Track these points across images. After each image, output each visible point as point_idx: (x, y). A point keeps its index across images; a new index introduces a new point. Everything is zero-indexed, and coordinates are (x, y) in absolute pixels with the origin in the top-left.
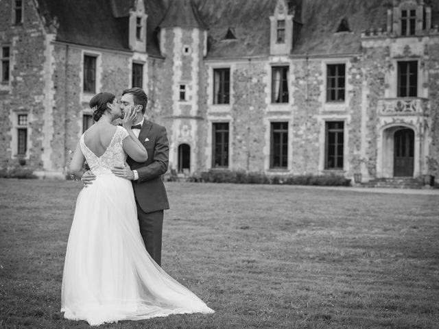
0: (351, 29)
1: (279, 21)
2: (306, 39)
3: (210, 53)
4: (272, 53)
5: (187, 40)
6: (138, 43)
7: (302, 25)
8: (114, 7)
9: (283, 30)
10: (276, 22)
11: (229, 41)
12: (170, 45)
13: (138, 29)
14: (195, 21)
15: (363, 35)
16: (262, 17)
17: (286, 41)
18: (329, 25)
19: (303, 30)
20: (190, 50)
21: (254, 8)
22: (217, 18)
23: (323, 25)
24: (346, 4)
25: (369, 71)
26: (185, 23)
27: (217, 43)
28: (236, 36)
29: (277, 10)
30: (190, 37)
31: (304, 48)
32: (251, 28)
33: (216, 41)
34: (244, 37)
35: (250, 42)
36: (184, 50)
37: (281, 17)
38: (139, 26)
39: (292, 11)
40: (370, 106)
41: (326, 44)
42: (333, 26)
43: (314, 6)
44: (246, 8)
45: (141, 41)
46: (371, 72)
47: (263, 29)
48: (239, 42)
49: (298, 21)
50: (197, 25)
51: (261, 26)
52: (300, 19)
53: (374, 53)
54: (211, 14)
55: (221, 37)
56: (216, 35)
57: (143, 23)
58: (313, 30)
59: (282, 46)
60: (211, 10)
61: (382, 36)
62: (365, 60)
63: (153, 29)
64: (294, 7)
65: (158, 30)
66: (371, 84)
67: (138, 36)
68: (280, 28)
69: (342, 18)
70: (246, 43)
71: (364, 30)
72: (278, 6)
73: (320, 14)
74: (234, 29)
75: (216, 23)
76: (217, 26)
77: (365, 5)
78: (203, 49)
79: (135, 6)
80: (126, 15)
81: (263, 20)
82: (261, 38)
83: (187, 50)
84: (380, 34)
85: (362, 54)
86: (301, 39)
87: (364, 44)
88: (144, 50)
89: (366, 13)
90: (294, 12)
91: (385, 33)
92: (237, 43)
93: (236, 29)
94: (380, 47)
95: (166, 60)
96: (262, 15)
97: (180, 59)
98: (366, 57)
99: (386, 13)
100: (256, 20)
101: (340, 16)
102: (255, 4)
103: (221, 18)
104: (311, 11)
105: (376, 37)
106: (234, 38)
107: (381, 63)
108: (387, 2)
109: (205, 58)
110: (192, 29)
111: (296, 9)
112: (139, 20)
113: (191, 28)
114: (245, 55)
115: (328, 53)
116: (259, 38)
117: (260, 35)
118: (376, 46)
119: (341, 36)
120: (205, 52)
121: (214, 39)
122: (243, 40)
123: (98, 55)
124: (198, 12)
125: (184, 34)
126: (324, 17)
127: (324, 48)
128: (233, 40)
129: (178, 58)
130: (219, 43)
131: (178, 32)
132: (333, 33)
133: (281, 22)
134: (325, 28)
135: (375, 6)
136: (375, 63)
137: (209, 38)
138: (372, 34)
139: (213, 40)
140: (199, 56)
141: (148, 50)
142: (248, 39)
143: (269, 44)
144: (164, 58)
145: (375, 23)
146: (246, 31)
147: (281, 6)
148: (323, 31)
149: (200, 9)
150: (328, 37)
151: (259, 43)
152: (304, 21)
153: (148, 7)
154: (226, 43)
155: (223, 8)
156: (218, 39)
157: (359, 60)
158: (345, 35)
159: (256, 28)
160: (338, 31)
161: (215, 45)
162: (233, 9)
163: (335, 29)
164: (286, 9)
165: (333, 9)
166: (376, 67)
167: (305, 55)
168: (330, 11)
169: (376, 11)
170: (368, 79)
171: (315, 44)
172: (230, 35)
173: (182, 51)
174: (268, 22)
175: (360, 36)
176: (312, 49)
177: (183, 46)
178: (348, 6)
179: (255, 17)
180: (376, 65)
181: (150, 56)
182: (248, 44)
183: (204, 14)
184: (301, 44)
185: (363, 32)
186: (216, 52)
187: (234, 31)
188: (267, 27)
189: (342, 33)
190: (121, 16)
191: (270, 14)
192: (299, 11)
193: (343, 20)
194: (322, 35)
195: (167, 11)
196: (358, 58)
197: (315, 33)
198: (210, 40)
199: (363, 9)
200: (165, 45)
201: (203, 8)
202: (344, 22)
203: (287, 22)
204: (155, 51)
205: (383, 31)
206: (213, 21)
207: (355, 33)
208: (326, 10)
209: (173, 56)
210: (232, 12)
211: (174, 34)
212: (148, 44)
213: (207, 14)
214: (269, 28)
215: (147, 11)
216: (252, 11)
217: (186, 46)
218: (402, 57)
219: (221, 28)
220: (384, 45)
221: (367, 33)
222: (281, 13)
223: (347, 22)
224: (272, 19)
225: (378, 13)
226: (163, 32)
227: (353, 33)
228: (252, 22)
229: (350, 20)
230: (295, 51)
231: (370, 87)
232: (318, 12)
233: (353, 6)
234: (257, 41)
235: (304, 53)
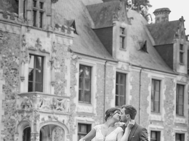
25: (5, 58)
40: (6, 99)
46: (6, 60)
53: (9, 38)
66: (6, 74)
91: (19, 19)
94: (14, 34)
107: (15, 52)
136: (10, 50)
166: (10, 56)
170: (3, 67)
180: (11, 53)
205: (18, 17)
218: (34, 50)
231: (5, 76)
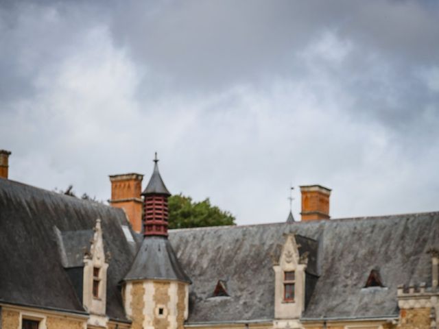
0: (384, 283)
1: (286, 273)
2: (323, 296)
3: (193, 315)
4: (277, 316)
5: (161, 298)
6: (95, 302)
7: (317, 277)
8: (64, 253)
9: (293, 284)
10: (283, 273)
11: (219, 299)
12: (138, 305)
13: (96, 283)
14: (172, 272)
15: (400, 292)
16: (264, 267)
17: (296, 299)
18: (355, 277)
19: (319, 284)
20: (165, 312)
21: (252, 254)
22: (202, 268)
23: (347, 278)
24: (378, 250)
26: (159, 274)
27: (202, 302)
28: (229, 292)
29: (283, 258)
30: (166, 294)
31: (320, 308)
32: (249, 281)
33: (201, 299)
34: (239, 294)
35: (247, 300)
36: (157, 311)
37: (289, 267)
38: (96, 278)
39: (304, 259)
41: (350, 304)
42: (359, 278)
43: (334, 252)
44: (241, 255)
45: (100, 300)
47: (264, 282)
48: (232, 300)
49: (312, 273)
50: (175, 278)
51: (262, 279)
52: (315, 270)
53: (415, 315)
54: (194, 262)
55: (208, 293)
56: (200, 290)
57: (102, 276)
58: (333, 284)
59: (291, 306)
60: (195, 257)
61: (426, 294)
62: (403, 325)
63: (116, 282)
64: (307, 253)
65: (122, 285)
67: (95, 292)
68: (287, 282)
69: (371, 268)
70: (241, 302)
71: (402, 285)
72: (285, 252)
73: (342, 262)
74: (225, 282)
75: (200, 275)
76: (202, 278)
77: (403, 251)
78: (183, 310)
79: (92, 252)
80: (79, 264)
81: (265, 271)
82: (263, 295)
83: (161, 311)
84: (422, 290)
85: (400, 317)
86: (317, 297)
87: (401, 304)
88: (104, 311)
89: (404, 262)
90: (306, 261)
91: (429, 289)
92: (229, 302)
93: (228, 283)
94: (423, 308)
95: (133, 324)
96: (263, 263)
97: (151, 324)
98: (404, 321)
99: (431, 263)
100: (255, 270)
101: (369, 265)
102: (254, 249)
103: (208, 267)
104: (330, 260)
105: (417, 294)
106: (227, 295)
108: (432, 247)
109: (186, 322)
110: (169, 283)
111: (309, 257)
112: (96, 270)
113: (167, 283)
114: (240, 318)
115: (352, 317)
116: (259, 295)
117: (261, 292)
118: (417, 306)
119: (370, 292)
120: (186, 313)
121: (199, 296)
122: (238, 298)
123: (42, 319)
124: (177, 259)
125: (157, 290)
126: (348, 266)
127: (348, 308)
128: (224, 298)
129: (149, 322)
130: (205, 301)
131: (150, 288)
132: (360, 288)
133: (289, 274)
134: (349, 282)
135: (416, 253)
137: (191, 294)
138: (412, 290)
139: (196, 298)
140: (178, 320)
141: (109, 312)
142: (244, 296)
143: (273, 303)
144: (130, 323)
145: (416, 276)
146: (242, 287)
147: (289, 252)
148: (346, 286)
149: (179, 255)
150: (353, 293)
151: (260, 302)
152: (321, 272)
153: (108, 253)
154: (215, 301)
155: (211, 254)
156: (204, 296)
157: (396, 325)
158: (375, 291)
159: (257, 281)
160: (366, 287)
161: (201, 304)
162: (224, 255)
163: (362, 284)
164: (296, 257)
165: (359, 256)
167: (322, 318)
168: (355, 259)
169: (418, 259)
171: (335, 303)
172: (220, 291)
173: (154, 313)
174: (272, 274)
175: (396, 293)
176: (330, 310)
177: (156, 307)
178: (379, 252)
179: (255, 266)
181: (110, 320)
182: (245, 303)
183: (184, 262)
184: (316, 303)
185: (400, 288)
186: (202, 313)
187: (226, 285)
188: (270, 280)
189: (371, 289)
190: (72, 266)
191: (274, 263)
192: (313, 259)
193: (373, 271)
194: (344, 292)
195: (134, 258)
196: (394, 322)
197: (335, 289)
198: (193, 298)
199: (400, 256)
200: (131, 304)
201: (182, 254)
202: (375, 275)
203: (297, 274)
204: (118, 312)
205: (426, 287)
206: (197, 272)
207: (389, 288)
208: (351, 257)
209: (143, 319)
210: (223, 260)
211: (144, 289)
212: (108, 303)
213: (189, 263)
214: (273, 282)
215: (107, 260)
216: (249, 259)
217: (160, 306)
219: (208, 281)
220: (428, 305)
221: (406, 290)
222: (288, 262)
223: (378, 274)
224: (276, 269)
225: (420, 261)
226: (129, 288)
227: (386, 289)
228: (249, 273)
229: (384, 272)
230: (309, 313)
232: (339, 260)
233: (386, 253)
234: (257, 299)
235: (320, 315)
